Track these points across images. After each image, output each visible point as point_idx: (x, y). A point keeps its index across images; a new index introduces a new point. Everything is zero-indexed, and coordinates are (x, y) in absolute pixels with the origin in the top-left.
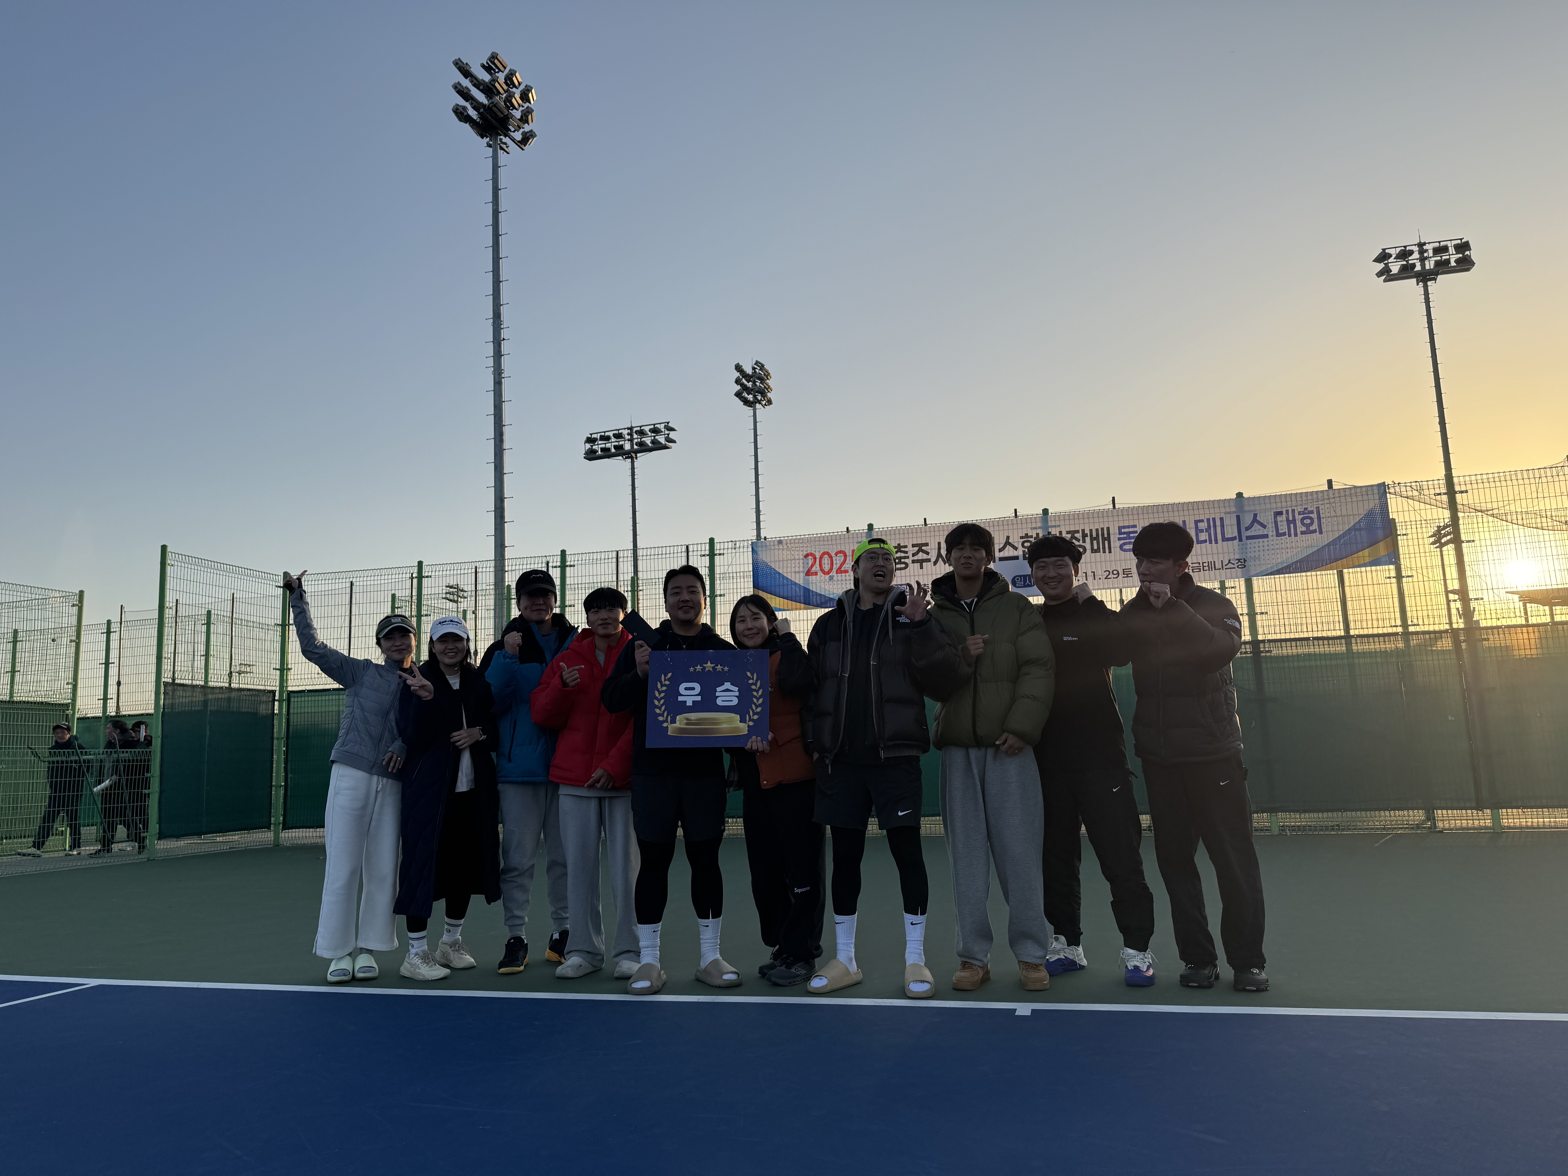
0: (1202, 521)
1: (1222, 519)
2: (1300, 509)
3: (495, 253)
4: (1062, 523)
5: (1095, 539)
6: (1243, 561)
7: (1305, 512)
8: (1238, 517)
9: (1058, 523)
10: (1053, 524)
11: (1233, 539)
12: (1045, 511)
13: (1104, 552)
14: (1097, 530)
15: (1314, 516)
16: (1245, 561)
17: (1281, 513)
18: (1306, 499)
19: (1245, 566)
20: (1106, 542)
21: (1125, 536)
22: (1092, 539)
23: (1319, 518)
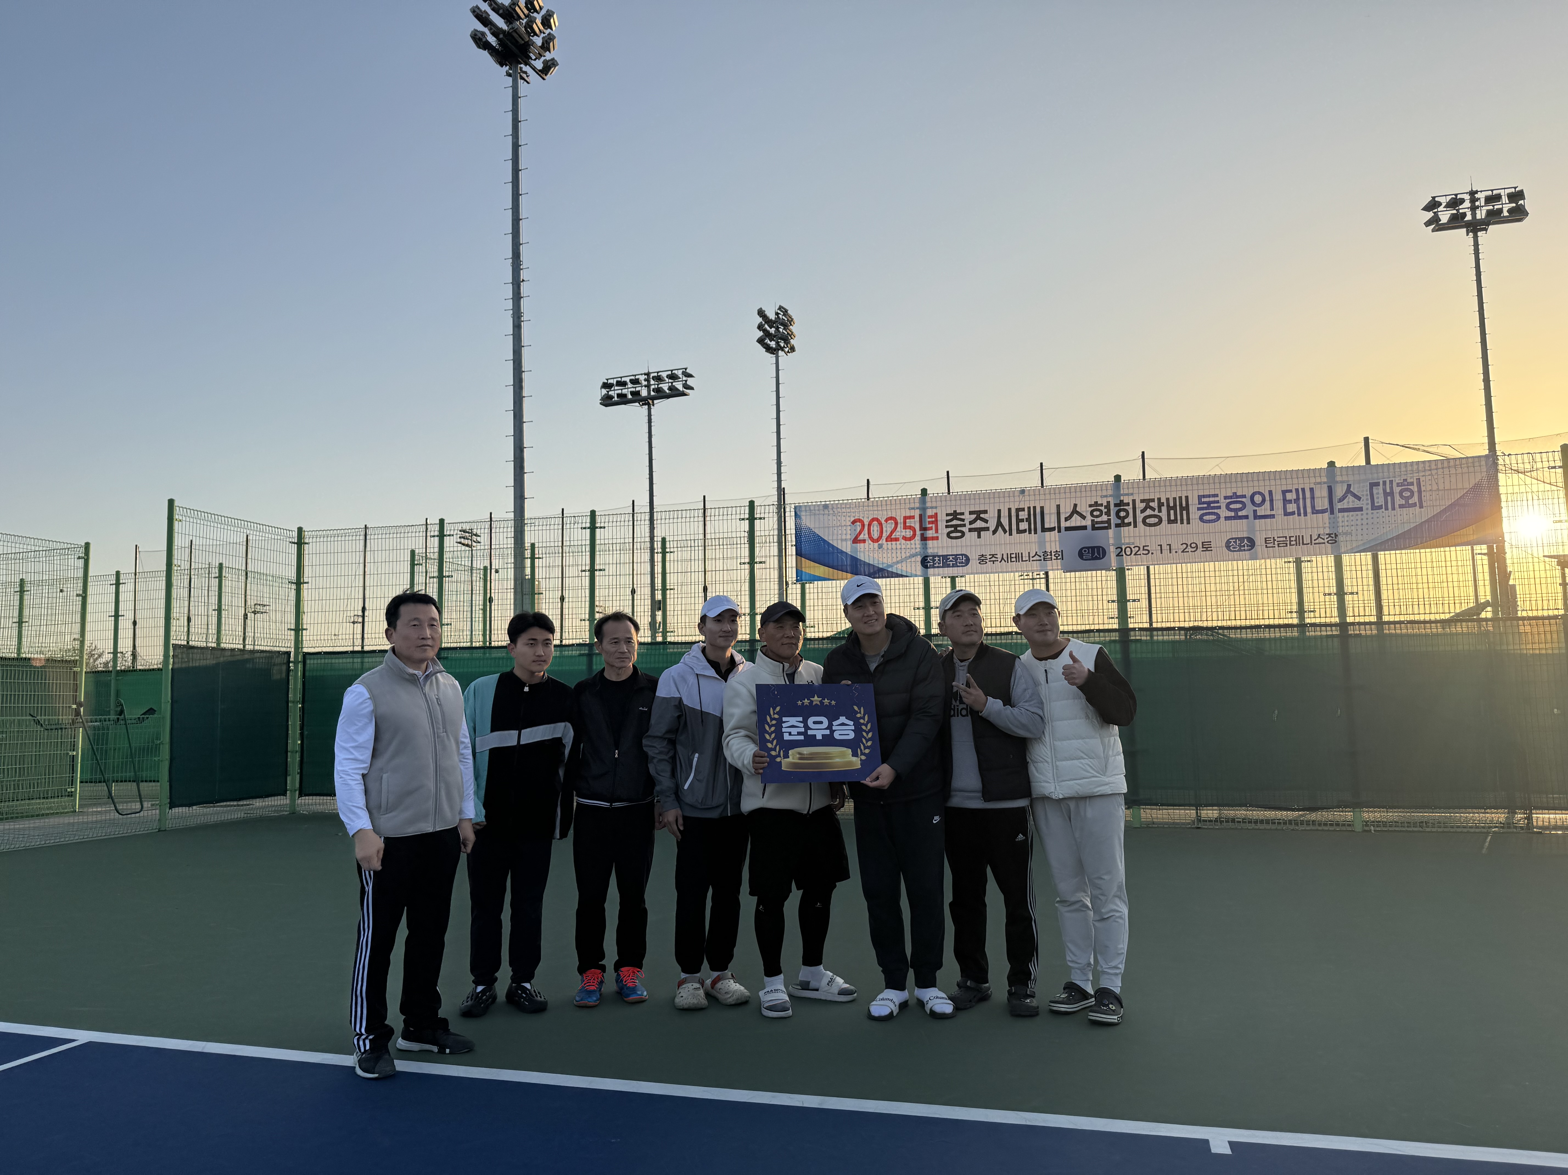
0: (1291, 491)
1: (1312, 490)
2: (1399, 480)
3: (515, 189)
4: (1136, 491)
5: (1172, 508)
6: (1333, 536)
7: (1405, 483)
8: (1330, 489)
9: (1131, 491)
10: (1126, 491)
11: (1323, 511)
12: (1118, 478)
13: (1182, 523)
14: (1175, 499)
15: (1415, 488)
16: (1336, 535)
17: (1377, 484)
18: (1405, 469)
19: (1336, 541)
20: (1184, 512)
21: (1206, 505)
22: (1169, 508)
23: (1420, 492)
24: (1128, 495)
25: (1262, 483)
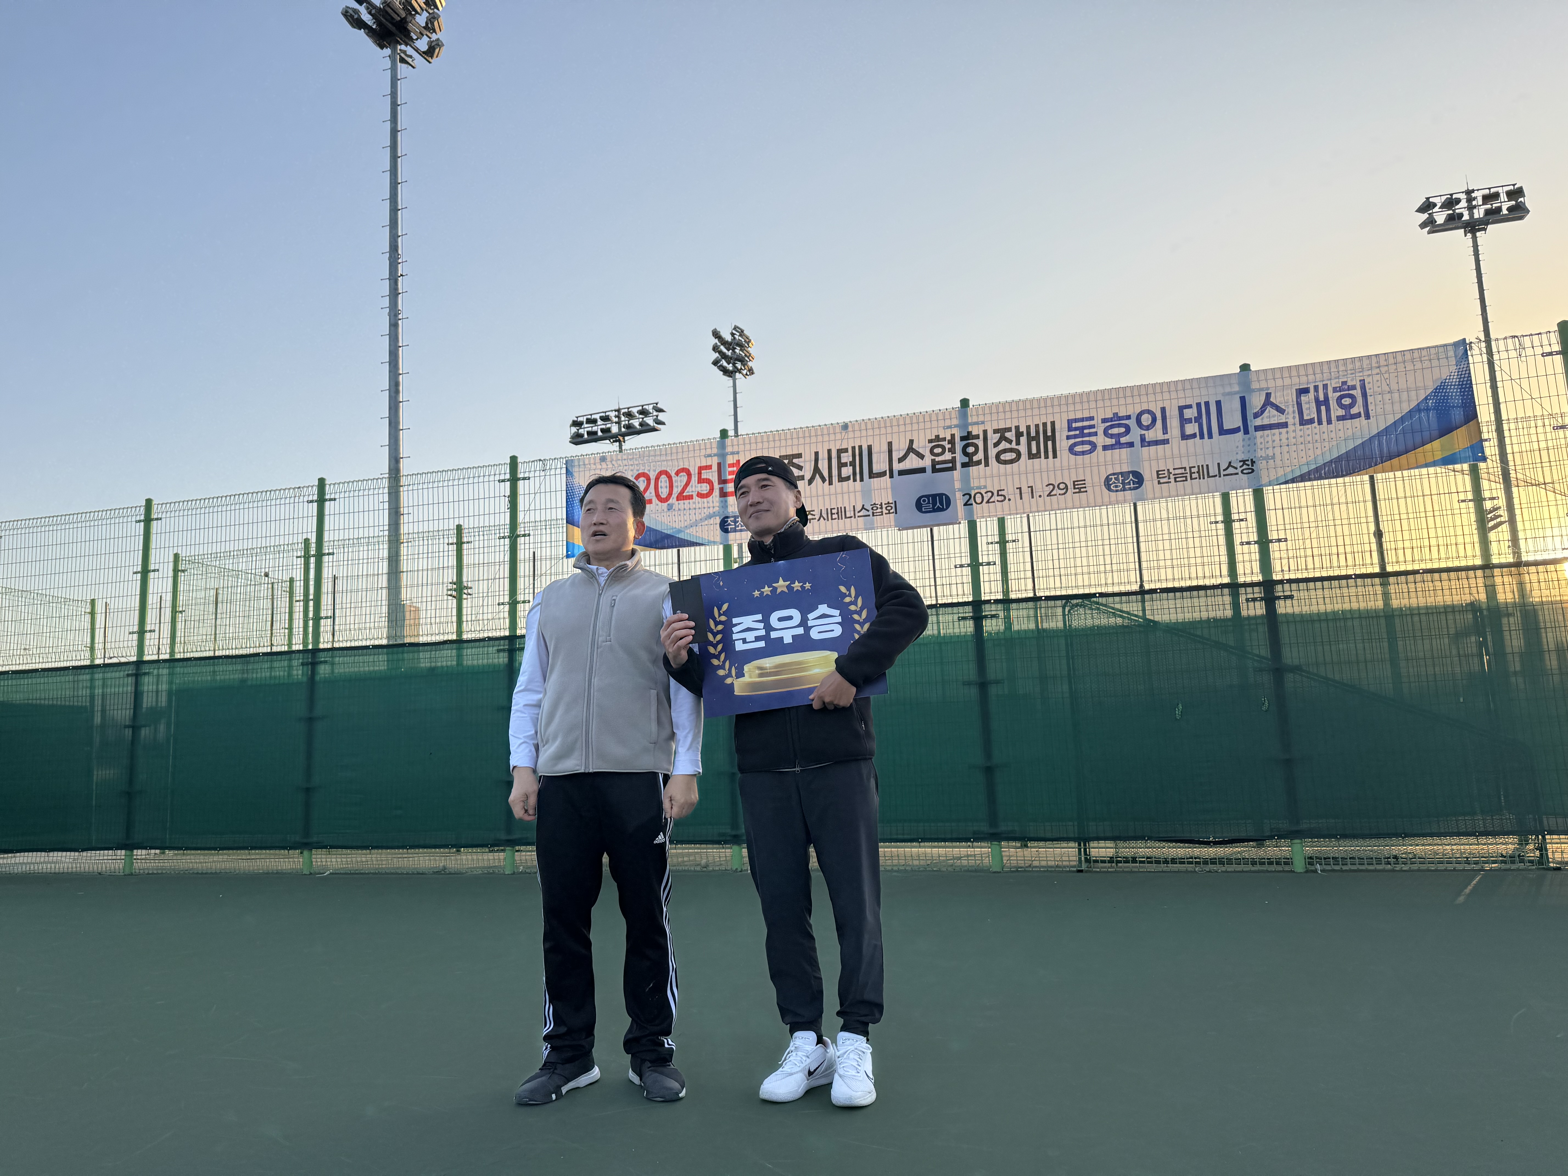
0: (1190, 407)
1: (1218, 403)
2: (1336, 383)
3: (393, 177)
4: (988, 418)
5: (1033, 439)
6: (1249, 463)
7: (1344, 390)
8: (1243, 400)
9: (981, 418)
10: (975, 419)
11: (1235, 431)
12: (965, 403)
13: (1047, 457)
14: (1037, 426)
15: (1357, 393)
16: (1253, 462)
17: (1306, 391)
18: (1344, 368)
19: (1253, 471)
20: (1050, 443)
21: (1078, 432)
22: (1030, 439)
23: (1365, 395)
24: (977, 423)
25: (1151, 397)
